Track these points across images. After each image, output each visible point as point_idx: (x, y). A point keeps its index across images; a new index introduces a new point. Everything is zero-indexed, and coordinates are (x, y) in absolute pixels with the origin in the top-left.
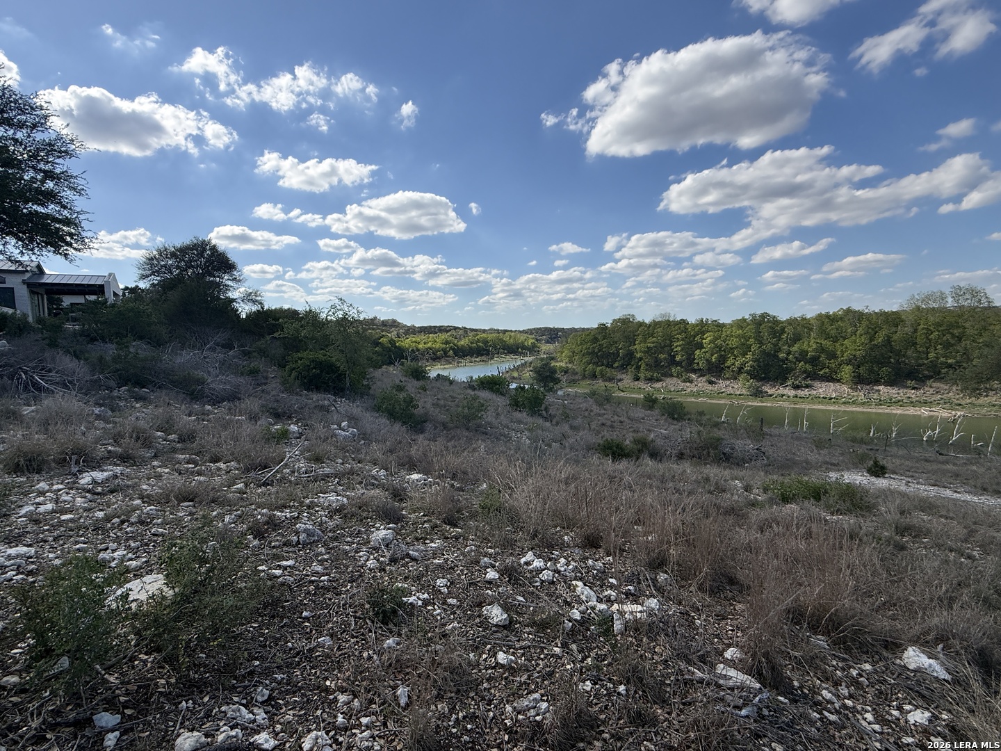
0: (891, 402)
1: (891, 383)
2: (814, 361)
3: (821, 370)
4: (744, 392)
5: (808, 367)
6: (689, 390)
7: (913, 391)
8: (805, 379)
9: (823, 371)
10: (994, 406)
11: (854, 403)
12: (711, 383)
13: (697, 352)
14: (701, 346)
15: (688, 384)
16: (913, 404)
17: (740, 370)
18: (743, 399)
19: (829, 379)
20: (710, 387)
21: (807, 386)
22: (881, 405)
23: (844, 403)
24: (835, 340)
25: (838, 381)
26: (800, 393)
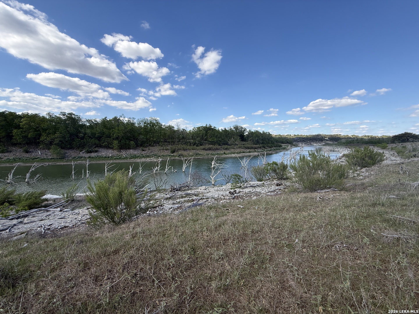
0: (135, 157)
1: (135, 148)
2: (99, 138)
3: (103, 143)
4: (55, 156)
5: (97, 142)
6: (6, 158)
7: (143, 152)
8: (95, 147)
9: (104, 143)
10: (169, 156)
11: (120, 158)
12: (27, 152)
13: (15, 131)
14: (18, 127)
15: (6, 154)
16: (144, 157)
17: (51, 143)
18: (53, 161)
19: (108, 147)
20: (27, 155)
21: (96, 151)
22: (132, 158)
23: (115, 159)
24: (110, 129)
25: (112, 148)
26: (93, 155)
